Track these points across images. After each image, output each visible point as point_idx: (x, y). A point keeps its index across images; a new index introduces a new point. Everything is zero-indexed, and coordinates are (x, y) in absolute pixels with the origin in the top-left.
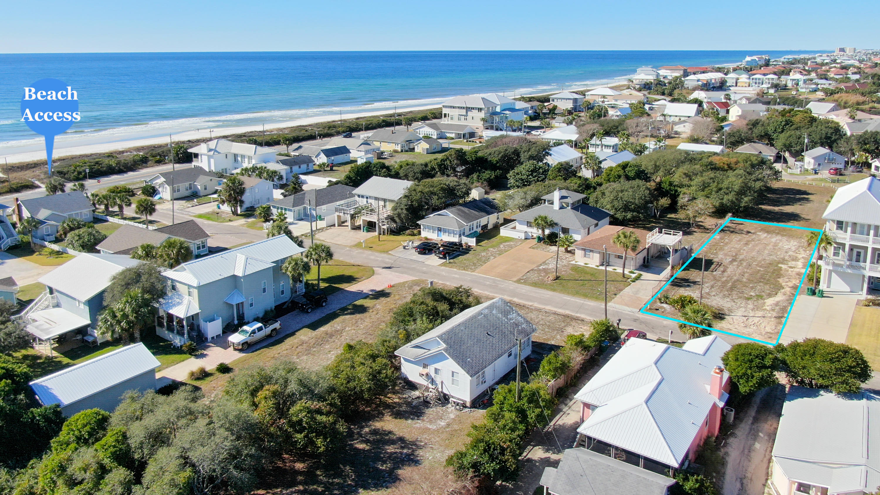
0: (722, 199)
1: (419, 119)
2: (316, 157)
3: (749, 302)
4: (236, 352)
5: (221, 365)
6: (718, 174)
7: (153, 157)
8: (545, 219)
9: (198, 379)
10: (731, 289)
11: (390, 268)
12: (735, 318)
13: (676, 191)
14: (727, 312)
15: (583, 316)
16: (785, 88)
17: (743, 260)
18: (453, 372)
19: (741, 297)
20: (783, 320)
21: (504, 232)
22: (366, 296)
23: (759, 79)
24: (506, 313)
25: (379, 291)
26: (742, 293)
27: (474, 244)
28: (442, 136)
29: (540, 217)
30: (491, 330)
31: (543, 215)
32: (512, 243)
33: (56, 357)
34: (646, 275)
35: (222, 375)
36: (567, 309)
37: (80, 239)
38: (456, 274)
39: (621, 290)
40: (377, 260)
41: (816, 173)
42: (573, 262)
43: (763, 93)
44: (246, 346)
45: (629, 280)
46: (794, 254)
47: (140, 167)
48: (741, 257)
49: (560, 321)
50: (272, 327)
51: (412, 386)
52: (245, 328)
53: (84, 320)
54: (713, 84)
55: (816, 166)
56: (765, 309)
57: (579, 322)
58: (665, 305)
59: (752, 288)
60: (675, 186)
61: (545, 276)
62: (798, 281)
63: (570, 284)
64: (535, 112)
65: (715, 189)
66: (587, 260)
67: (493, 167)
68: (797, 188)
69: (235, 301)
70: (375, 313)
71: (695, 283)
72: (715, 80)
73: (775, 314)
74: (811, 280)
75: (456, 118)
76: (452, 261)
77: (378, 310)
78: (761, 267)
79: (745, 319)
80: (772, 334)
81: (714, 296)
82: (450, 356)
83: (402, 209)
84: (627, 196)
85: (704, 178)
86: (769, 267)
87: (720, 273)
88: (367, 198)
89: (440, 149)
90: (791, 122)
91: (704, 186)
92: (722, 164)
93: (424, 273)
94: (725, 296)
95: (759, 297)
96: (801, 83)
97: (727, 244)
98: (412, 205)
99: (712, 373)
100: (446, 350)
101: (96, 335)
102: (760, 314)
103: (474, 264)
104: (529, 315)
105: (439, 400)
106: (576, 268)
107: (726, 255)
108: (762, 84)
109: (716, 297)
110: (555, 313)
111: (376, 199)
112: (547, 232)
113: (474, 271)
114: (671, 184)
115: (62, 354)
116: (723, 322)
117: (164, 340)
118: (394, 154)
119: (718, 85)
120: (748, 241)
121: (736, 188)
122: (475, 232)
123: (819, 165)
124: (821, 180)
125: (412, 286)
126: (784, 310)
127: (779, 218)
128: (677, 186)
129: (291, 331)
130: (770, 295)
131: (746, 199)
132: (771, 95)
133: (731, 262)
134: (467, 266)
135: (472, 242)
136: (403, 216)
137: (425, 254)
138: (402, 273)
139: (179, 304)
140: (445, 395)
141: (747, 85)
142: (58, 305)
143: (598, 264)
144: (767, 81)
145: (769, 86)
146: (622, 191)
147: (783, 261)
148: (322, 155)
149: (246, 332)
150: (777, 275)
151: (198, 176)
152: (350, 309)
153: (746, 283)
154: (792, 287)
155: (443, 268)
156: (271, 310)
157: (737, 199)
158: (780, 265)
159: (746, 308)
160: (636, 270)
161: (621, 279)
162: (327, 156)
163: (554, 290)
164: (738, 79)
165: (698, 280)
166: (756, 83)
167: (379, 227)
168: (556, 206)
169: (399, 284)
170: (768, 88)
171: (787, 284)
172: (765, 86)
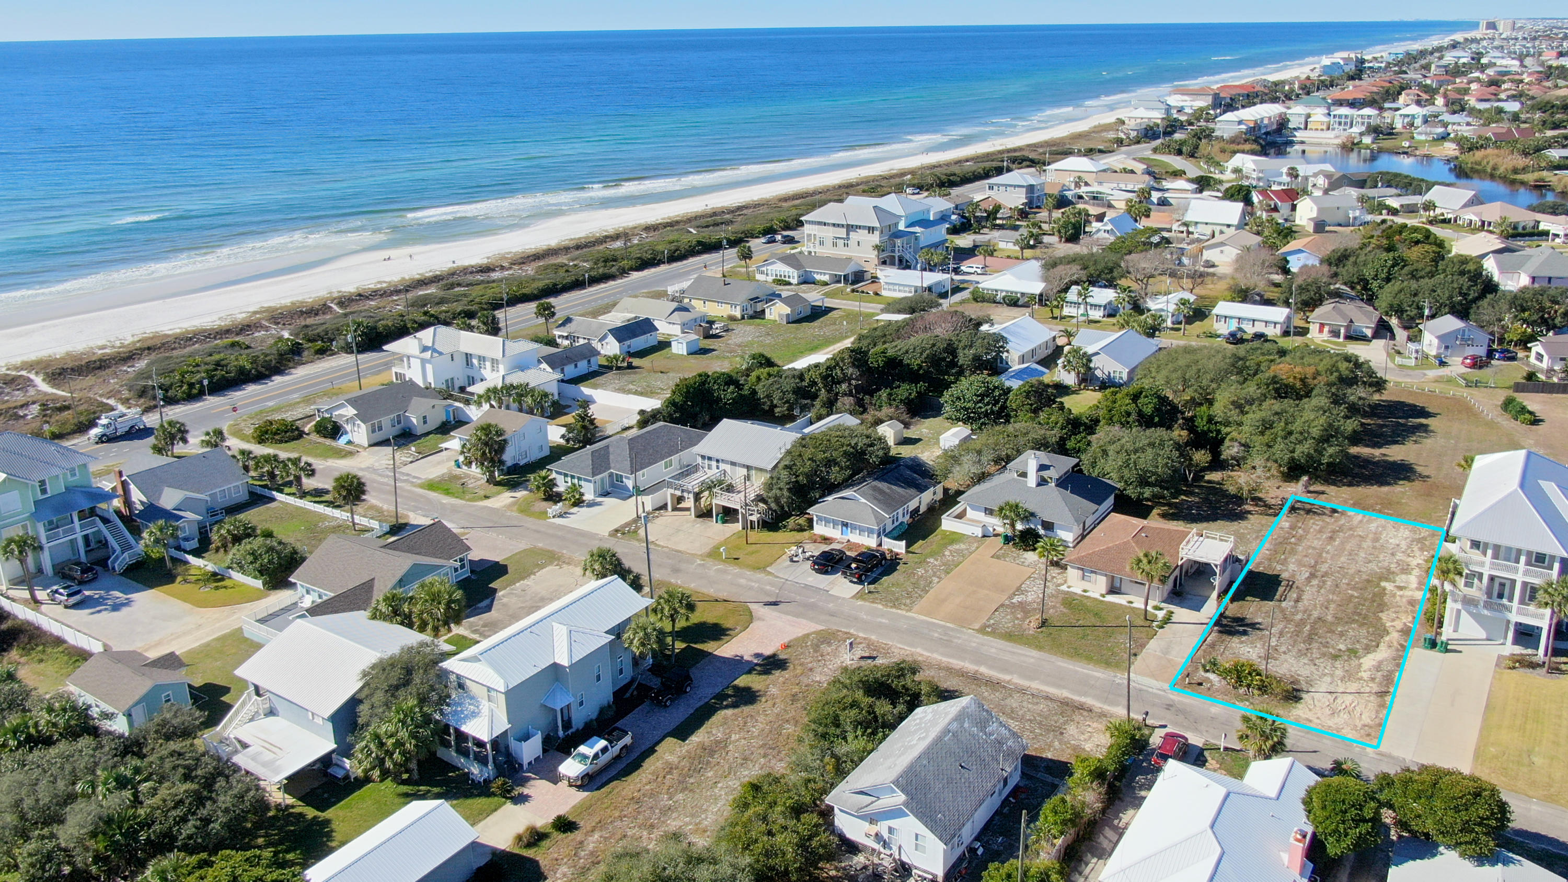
0: (1293, 451)
1: (760, 233)
2: (600, 340)
3: (1338, 664)
4: (573, 790)
5: (559, 818)
6: (1287, 403)
7: (310, 341)
8: (1015, 508)
9: (529, 845)
10: (1310, 639)
11: (775, 604)
12: (1316, 695)
13: (1219, 432)
14: (1304, 686)
15: (1089, 701)
16: (1390, 132)
17: (1325, 574)
18: (917, 835)
19: (1324, 655)
20: (1388, 699)
21: (948, 523)
22: (750, 669)
23: (1346, 116)
24: (982, 724)
25: (769, 657)
26: (1326, 645)
27: (903, 551)
28: (806, 280)
29: (1007, 504)
30: (965, 758)
31: (1012, 501)
32: (963, 546)
33: (293, 807)
34: (1181, 613)
35: (562, 836)
36: (1064, 687)
37: (256, 559)
38: (883, 616)
39: (1143, 646)
40: (751, 588)
41: (1442, 364)
42: (1064, 588)
43: (1353, 144)
44: (586, 781)
45: (1155, 624)
46: (1404, 558)
47: (291, 364)
48: (1324, 568)
49: (1056, 714)
50: (621, 744)
51: (852, 848)
52: (583, 749)
53: (325, 744)
54: (1266, 127)
55: (1442, 350)
56: (1361, 679)
57: (1085, 713)
58: (1211, 676)
59: (1341, 634)
60: (1216, 423)
61: (1023, 620)
62: (1410, 619)
63: (1065, 635)
64: (963, 217)
65: (1281, 433)
66: (1086, 585)
67: (912, 376)
68: (1410, 401)
69: (559, 704)
70: (770, 703)
71: (1254, 626)
72: (1270, 118)
73: (1375, 688)
74: (1430, 619)
75: (828, 243)
76: (872, 586)
77: (773, 697)
78: (1354, 588)
79: (1331, 697)
80: (1371, 727)
81: (1285, 653)
82: (912, 812)
83: (780, 489)
84: (1146, 460)
85: (1263, 414)
86: (1366, 588)
87: (1292, 603)
88: (718, 461)
89: (808, 312)
90: (1403, 260)
91: (1266, 426)
92: (1291, 380)
93: (832, 614)
94: (1301, 654)
95: (1353, 653)
96: (1418, 122)
97: (1300, 539)
98: (797, 482)
99: (1292, 840)
100: (906, 804)
101: (348, 766)
102: (1353, 687)
103: (909, 594)
104: (1008, 701)
105: (896, 871)
106: (1070, 601)
107: (1300, 564)
108: (1351, 126)
109: (1287, 656)
110: (1048, 698)
111: (733, 464)
112: (1019, 526)
113: (909, 610)
114: (1210, 420)
115: (300, 799)
116: (1299, 705)
117: (455, 768)
118: (733, 325)
119: (1275, 127)
120: (1334, 532)
121: (1316, 432)
122: (902, 523)
123: (1447, 347)
124: (1450, 380)
125: (818, 646)
126: (1389, 680)
127: (1381, 475)
128: (1220, 423)
129: (648, 745)
130: (1368, 649)
131: (1331, 450)
132: (1367, 147)
133: (1309, 580)
134: (897, 599)
135: (899, 547)
136: (783, 501)
137: (826, 573)
138: (797, 615)
139: (474, 715)
140: (903, 864)
141: (1324, 127)
142: (271, 712)
143: (1104, 592)
144: (1360, 120)
145: (1363, 129)
146: (1136, 451)
147: (1387, 575)
148: (611, 339)
149: (584, 757)
150: (1380, 605)
151: (410, 400)
152: (730, 696)
153: (1332, 623)
154: (1401, 631)
155: (860, 603)
156: (609, 706)
157: (1316, 451)
158: (1383, 584)
159: (1332, 675)
160: (1164, 602)
161: (1142, 623)
162: (620, 341)
163: (1040, 648)
164: (1308, 116)
165: (1260, 620)
166: (1340, 124)
167: (744, 516)
168: (1032, 481)
169: (797, 639)
170: (1361, 134)
171: (1394, 621)
172: (1356, 130)
